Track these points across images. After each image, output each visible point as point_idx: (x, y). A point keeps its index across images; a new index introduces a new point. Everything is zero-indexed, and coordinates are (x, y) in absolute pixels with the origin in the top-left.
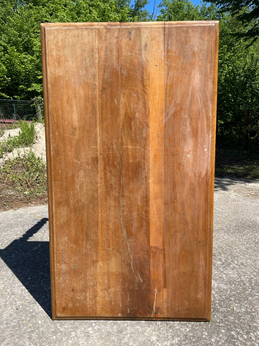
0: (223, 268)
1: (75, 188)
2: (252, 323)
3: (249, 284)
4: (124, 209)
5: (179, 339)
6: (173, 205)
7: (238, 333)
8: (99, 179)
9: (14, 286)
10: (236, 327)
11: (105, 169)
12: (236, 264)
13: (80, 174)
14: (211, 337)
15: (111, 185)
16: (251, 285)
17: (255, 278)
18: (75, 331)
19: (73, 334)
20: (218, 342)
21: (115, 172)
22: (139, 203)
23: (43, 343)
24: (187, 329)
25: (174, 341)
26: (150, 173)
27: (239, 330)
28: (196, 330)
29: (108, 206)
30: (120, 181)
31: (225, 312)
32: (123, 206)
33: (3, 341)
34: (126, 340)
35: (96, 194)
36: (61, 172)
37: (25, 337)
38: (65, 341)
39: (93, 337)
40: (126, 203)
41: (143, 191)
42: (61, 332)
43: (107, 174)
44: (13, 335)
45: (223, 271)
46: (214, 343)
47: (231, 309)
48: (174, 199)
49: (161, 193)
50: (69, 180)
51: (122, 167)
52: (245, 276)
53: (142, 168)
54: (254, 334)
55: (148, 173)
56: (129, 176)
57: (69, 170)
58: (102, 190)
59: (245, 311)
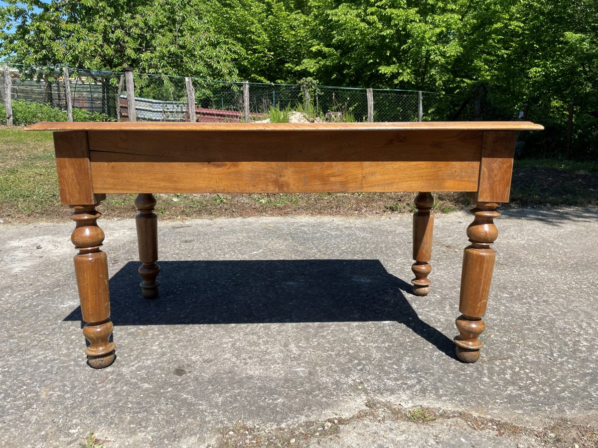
0: (509, 301)
2: (507, 351)
3: (538, 320)
12: (535, 300)
16: (540, 322)
17: (554, 317)
24: (407, 339)
52: (538, 312)
59: (506, 341)
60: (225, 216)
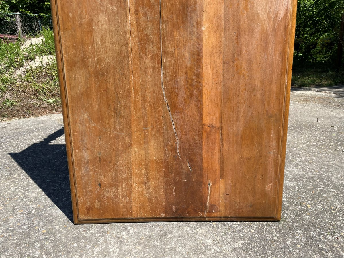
1: (94, 41)
2: (334, 222)
3: (320, 180)
4: (166, 72)
5: (242, 242)
6: (237, 64)
7: (320, 234)
8: (128, 27)
9: (27, 189)
10: (315, 227)
11: (137, 11)
12: (299, 161)
13: (100, 19)
14: (285, 239)
15: (147, 35)
16: (323, 182)
17: (326, 174)
18: (104, 236)
19: (101, 240)
21: (153, 15)
22: (188, 63)
23: (59, 252)
24: (251, 230)
25: (237, 245)
26: (203, 16)
27: (319, 230)
28: (264, 231)
29: (143, 68)
30: (160, 29)
31: (297, 210)
32: (165, 68)
33: (5, 251)
34: (172, 244)
35: (126, 50)
36: (73, 15)
37: (35, 245)
38: (89, 249)
39: (128, 242)
40: (169, 63)
41: (193, 45)
42: (85, 238)
43: (141, 18)
44: (20, 245)
46: (290, 246)
47: (304, 207)
48: (238, 55)
49: (220, 47)
50: (85, 28)
51: (162, 6)
52: (312, 173)
53: (192, 8)
54: (340, 234)
55: (201, 15)
56: (173, 20)
57: (84, 12)
58: (133, 44)
59: (322, 209)
60: (18, 117)
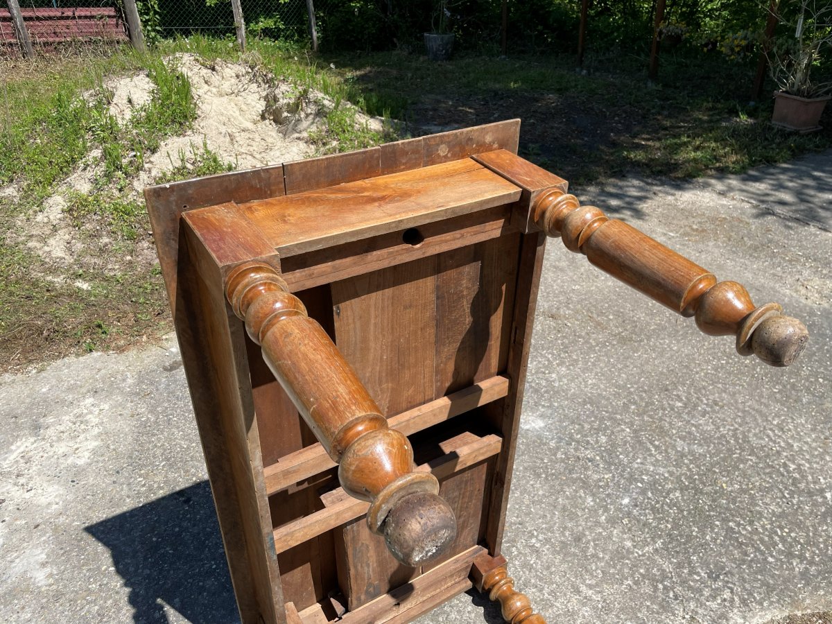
0: (688, 413)
5: (662, 541)
10: (733, 515)
12: (706, 404)
16: (738, 443)
17: (741, 429)
20: (716, 540)
25: (657, 545)
34: (591, 550)
39: (544, 551)
45: (689, 421)
46: (710, 541)
47: (719, 487)
52: (724, 426)
54: (759, 523)
59: (739, 489)
